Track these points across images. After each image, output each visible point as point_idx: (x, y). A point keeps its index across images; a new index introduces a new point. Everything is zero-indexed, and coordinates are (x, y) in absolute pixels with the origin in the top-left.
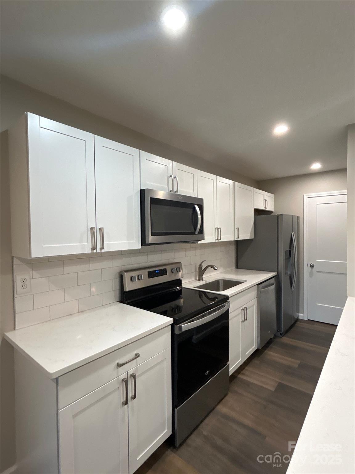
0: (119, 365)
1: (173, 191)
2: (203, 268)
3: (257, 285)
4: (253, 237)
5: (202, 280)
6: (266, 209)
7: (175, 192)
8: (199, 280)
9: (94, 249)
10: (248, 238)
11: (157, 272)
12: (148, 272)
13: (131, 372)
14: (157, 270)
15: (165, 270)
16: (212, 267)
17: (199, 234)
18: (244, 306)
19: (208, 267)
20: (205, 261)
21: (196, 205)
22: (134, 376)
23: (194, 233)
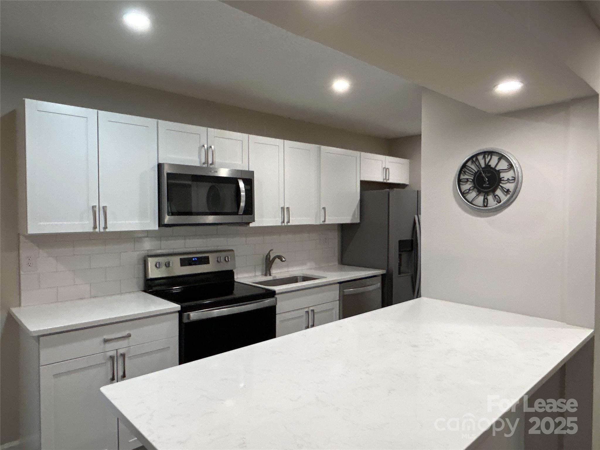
0: (106, 341)
1: (208, 163)
2: (271, 258)
3: (340, 283)
4: (358, 221)
5: (270, 275)
6: (388, 181)
7: (211, 164)
8: (266, 275)
9: (95, 227)
10: (348, 221)
11: (194, 259)
12: (180, 259)
13: (121, 351)
14: (195, 258)
15: (208, 258)
16: (280, 257)
17: (245, 215)
18: (311, 308)
19: (275, 259)
20: (273, 250)
21: (240, 179)
22: (123, 355)
23: (236, 213)
